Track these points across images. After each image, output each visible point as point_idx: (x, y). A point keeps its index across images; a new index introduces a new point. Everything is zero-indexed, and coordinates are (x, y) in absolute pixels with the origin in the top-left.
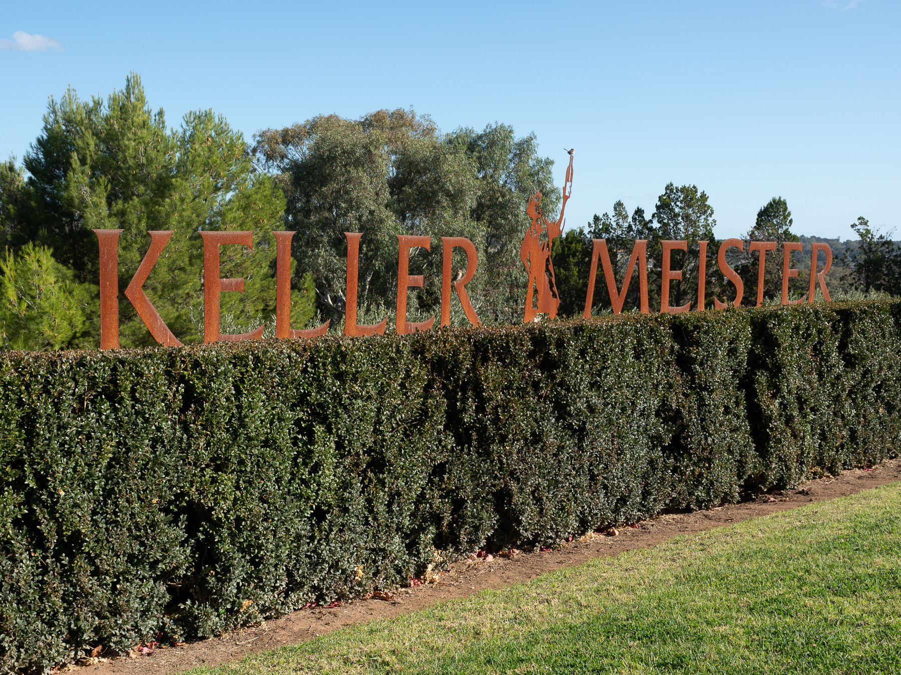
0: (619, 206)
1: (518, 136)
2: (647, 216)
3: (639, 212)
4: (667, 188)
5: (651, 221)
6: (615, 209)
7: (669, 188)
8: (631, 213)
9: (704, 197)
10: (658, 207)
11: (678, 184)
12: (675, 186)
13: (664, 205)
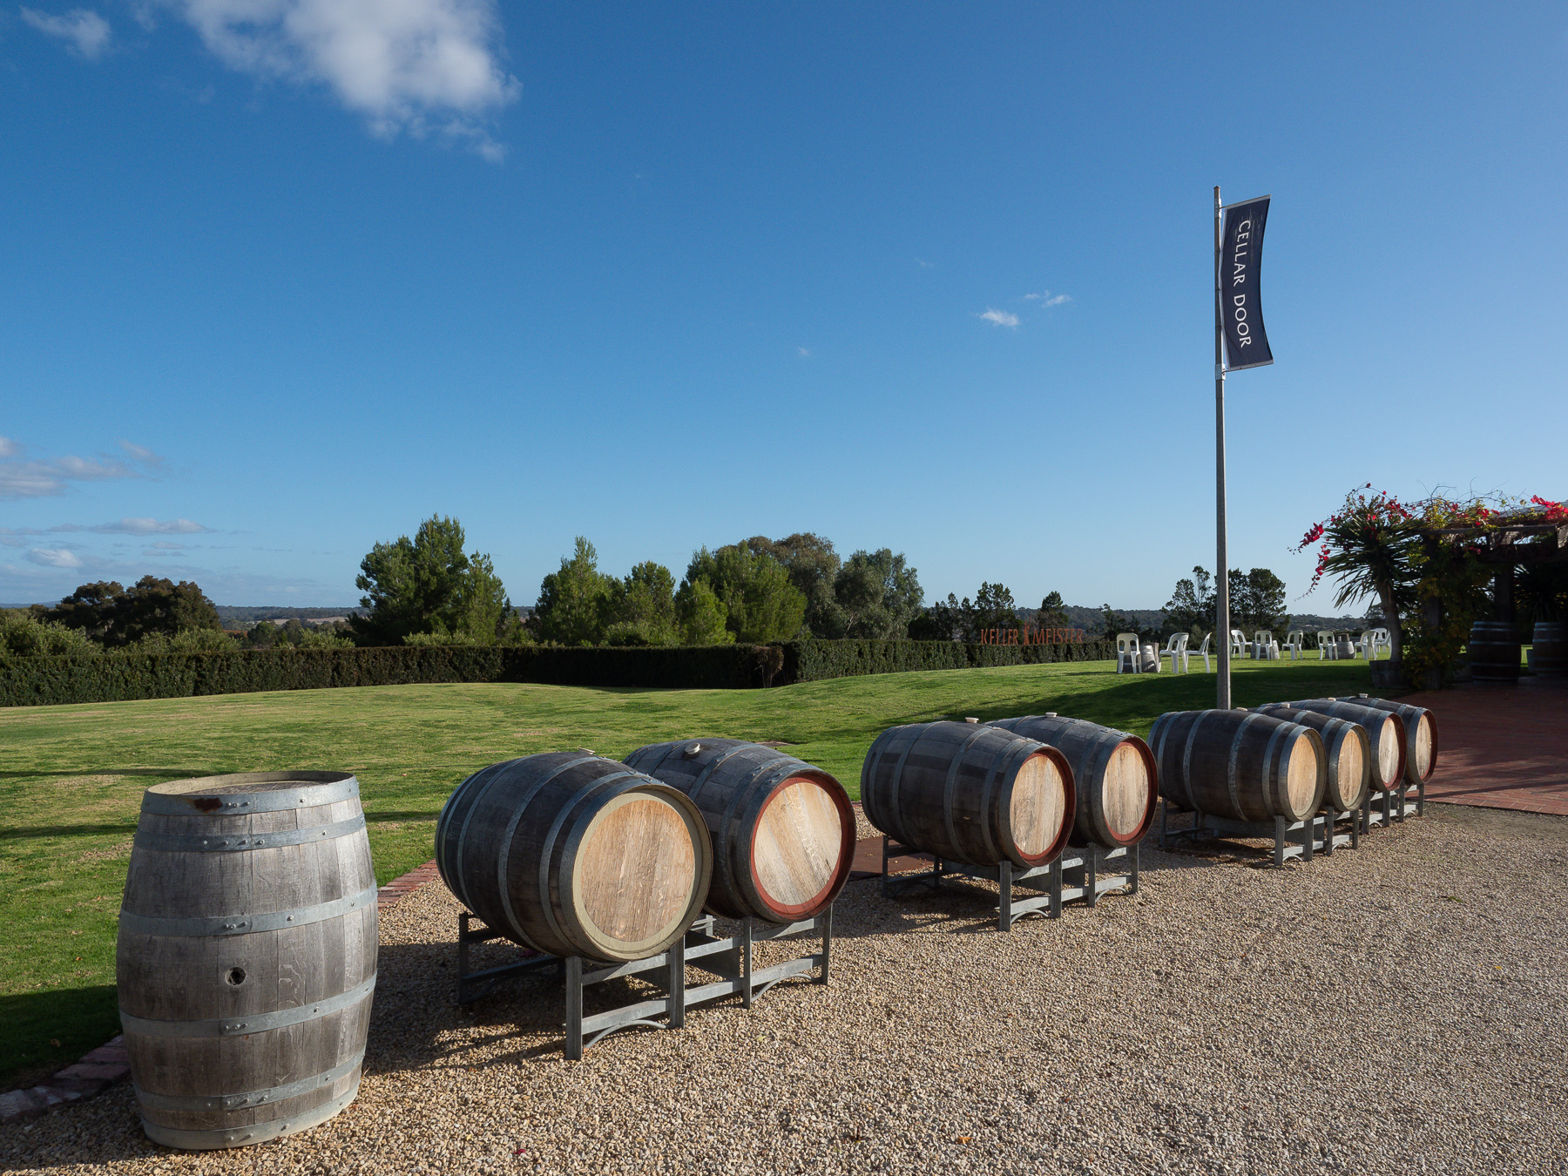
0: (951, 596)
1: (894, 554)
2: (971, 603)
3: (966, 600)
4: (983, 585)
5: (974, 606)
6: (949, 598)
7: (985, 585)
8: (960, 602)
9: (1007, 591)
10: (978, 597)
11: (991, 582)
12: (989, 585)
13: (982, 596)
